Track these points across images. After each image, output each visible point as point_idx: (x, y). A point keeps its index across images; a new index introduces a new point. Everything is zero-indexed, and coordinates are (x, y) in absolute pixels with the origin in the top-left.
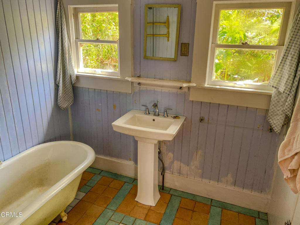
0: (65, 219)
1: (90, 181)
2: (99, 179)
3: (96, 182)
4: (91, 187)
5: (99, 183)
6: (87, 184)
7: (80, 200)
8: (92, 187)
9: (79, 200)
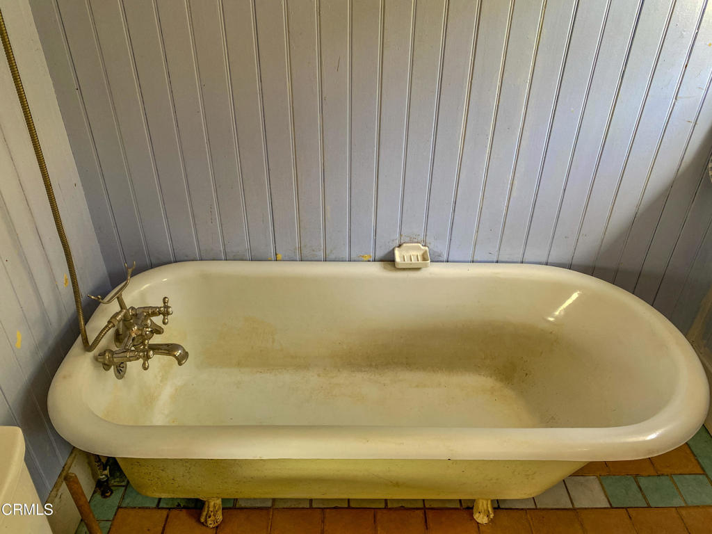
0: (481, 519)
1: (663, 478)
2: (696, 502)
3: (678, 502)
4: (645, 498)
5: (684, 512)
6: (643, 481)
7: (574, 509)
8: (649, 507)
9: (571, 507)
